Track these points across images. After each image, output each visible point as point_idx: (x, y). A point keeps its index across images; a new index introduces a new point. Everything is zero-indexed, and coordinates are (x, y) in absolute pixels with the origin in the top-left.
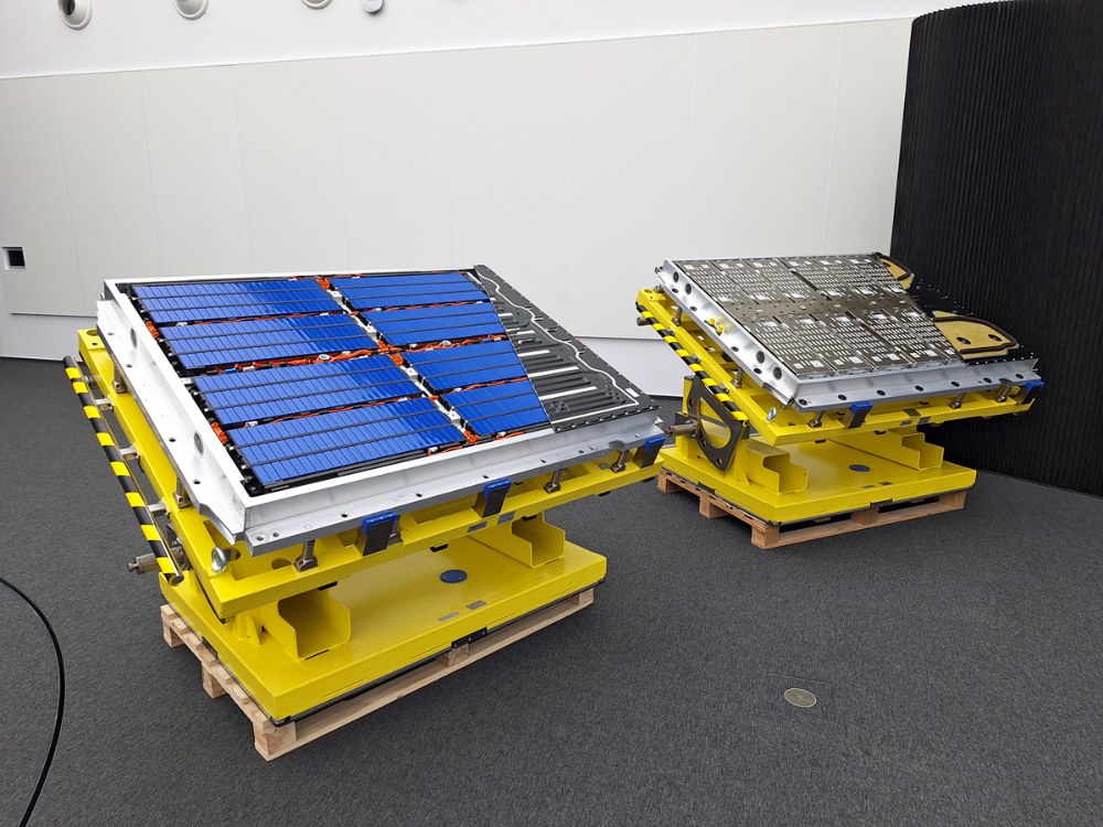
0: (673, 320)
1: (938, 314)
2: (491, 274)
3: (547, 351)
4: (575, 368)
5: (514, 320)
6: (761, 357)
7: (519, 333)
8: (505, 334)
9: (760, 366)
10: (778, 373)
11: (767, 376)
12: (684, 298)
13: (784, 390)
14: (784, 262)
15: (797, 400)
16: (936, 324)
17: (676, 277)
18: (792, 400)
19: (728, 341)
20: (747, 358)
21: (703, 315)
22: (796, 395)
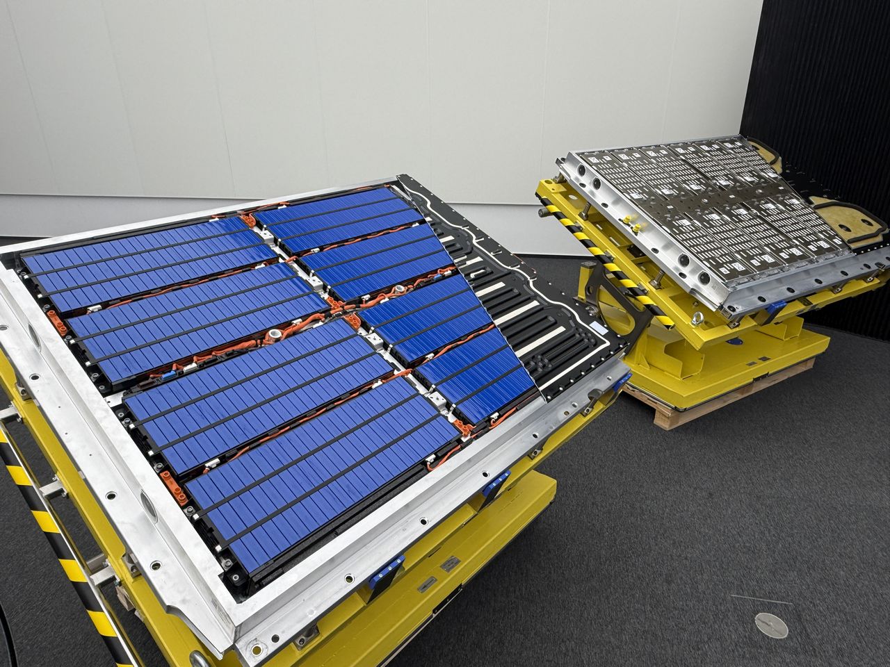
0: (580, 215)
1: (816, 200)
2: (415, 185)
3: (501, 285)
4: (535, 303)
5: (458, 246)
6: (684, 261)
7: (469, 263)
8: (453, 265)
9: (685, 270)
10: (705, 279)
11: (692, 281)
12: (592, 193)
13: (712, 296)
14: (671, 148)
15: (726, 307)
16: (818, 211)
17: (582, 171)
18: (721, 307)
19: (647, 241)
20: (668, 260)
21: (616, 213)
22: (725, 302)
